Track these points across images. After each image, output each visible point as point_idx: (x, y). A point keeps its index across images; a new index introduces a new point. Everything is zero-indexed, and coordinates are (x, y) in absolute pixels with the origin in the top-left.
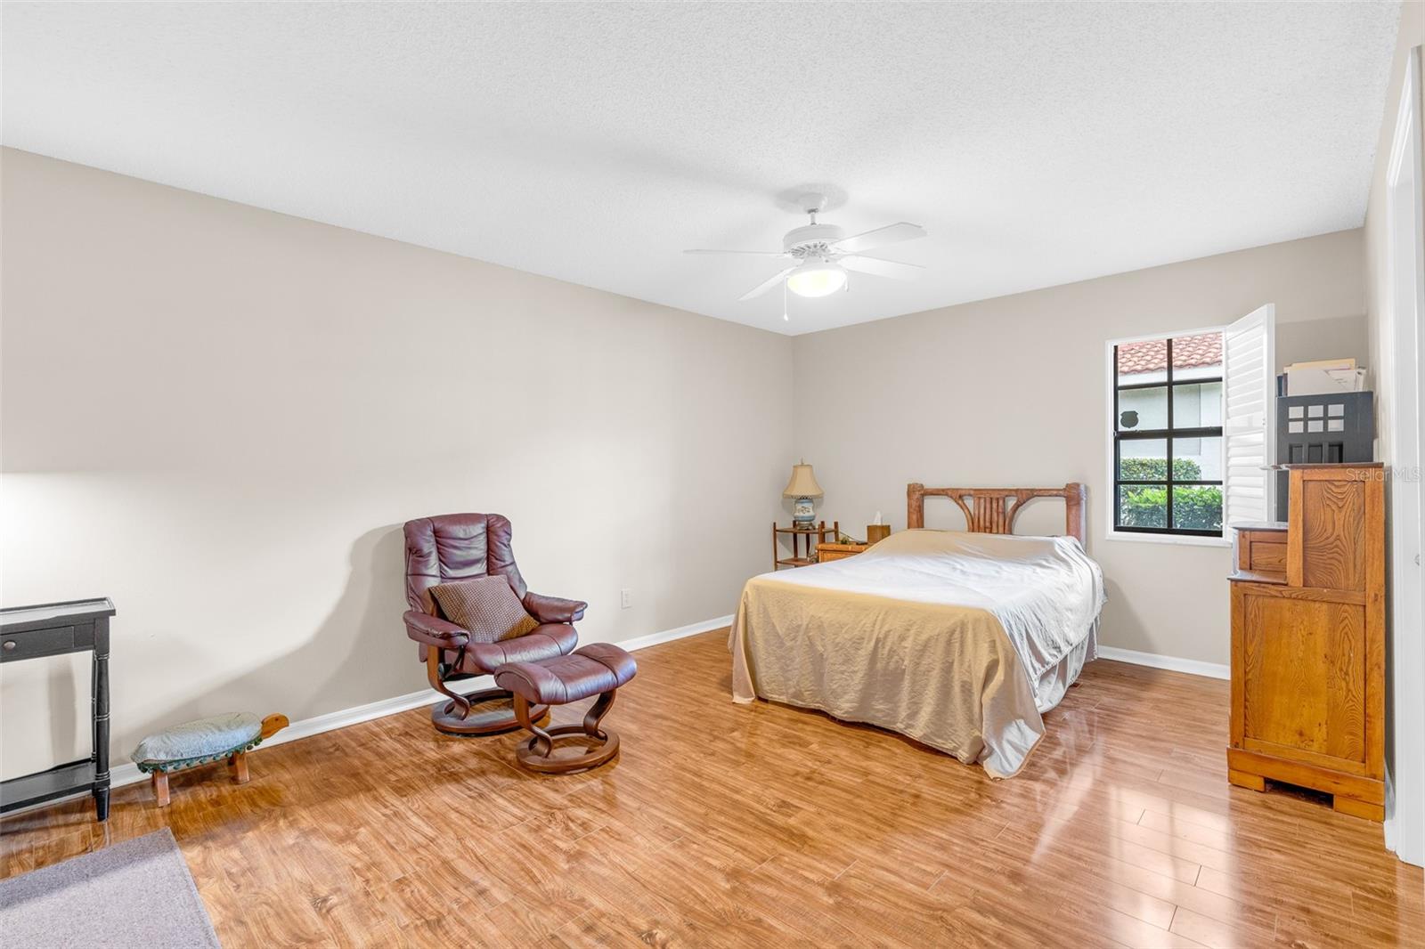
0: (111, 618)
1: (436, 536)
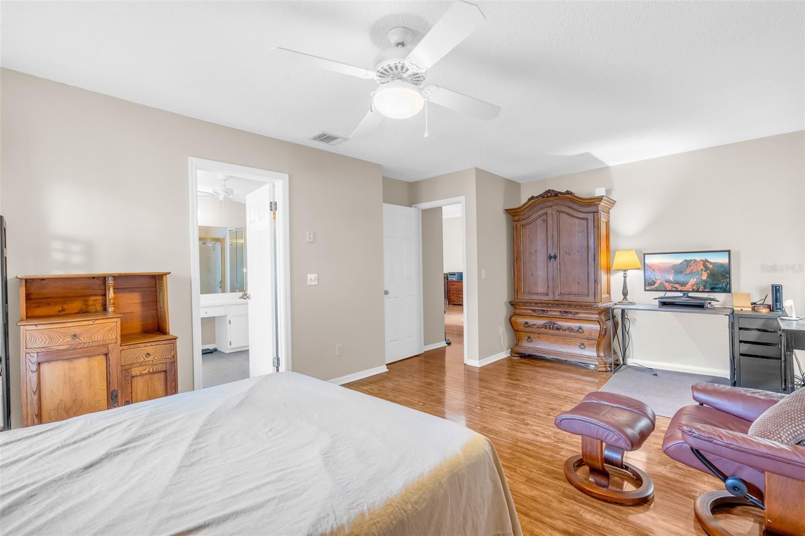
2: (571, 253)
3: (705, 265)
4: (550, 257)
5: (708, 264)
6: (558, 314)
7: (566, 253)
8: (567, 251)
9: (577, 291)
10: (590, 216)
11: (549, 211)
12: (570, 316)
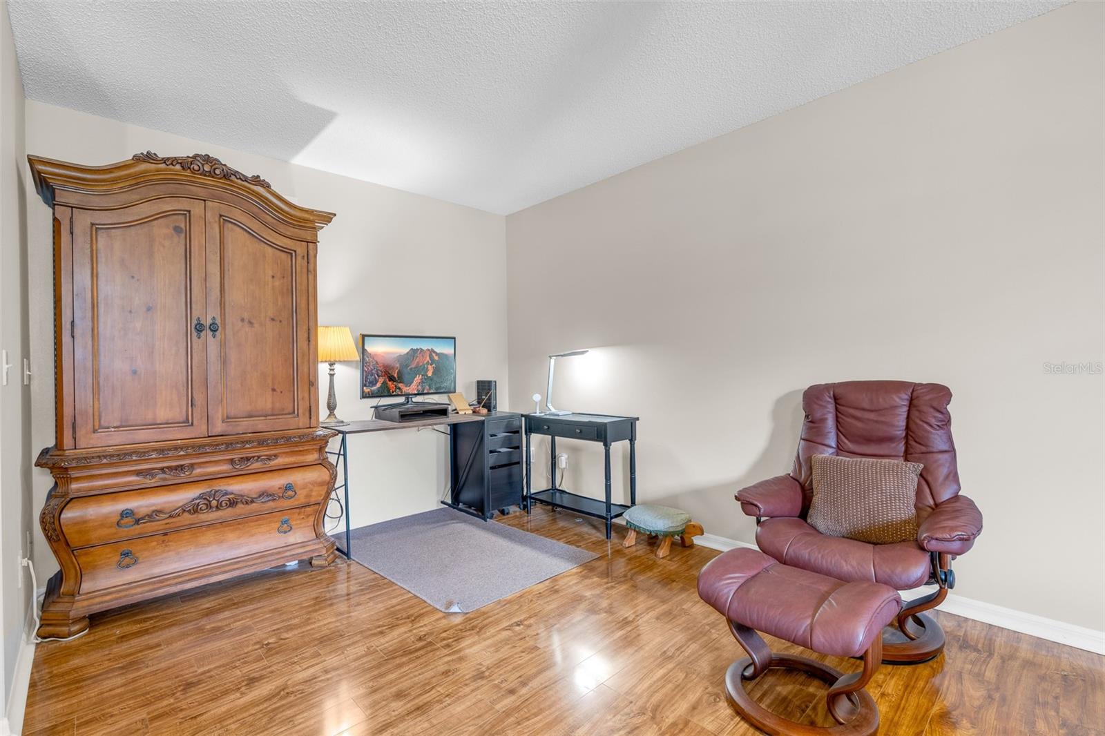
0: (637, 422)
1: (836, 403)
2: (253, 321)
3: (431, 358)
4: (199, 328)
5: (434, 355)
6: (225, 467)
7: (243, 320)
8: (246, 316)
9: (269, 405)
10: (300, 249)
11: (197, 209)
12: (256, 466)
